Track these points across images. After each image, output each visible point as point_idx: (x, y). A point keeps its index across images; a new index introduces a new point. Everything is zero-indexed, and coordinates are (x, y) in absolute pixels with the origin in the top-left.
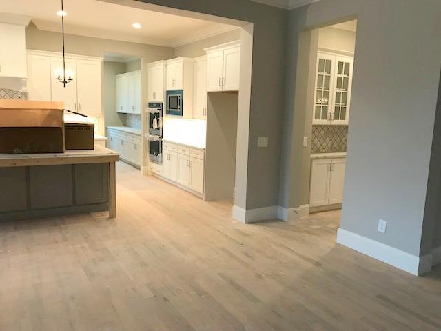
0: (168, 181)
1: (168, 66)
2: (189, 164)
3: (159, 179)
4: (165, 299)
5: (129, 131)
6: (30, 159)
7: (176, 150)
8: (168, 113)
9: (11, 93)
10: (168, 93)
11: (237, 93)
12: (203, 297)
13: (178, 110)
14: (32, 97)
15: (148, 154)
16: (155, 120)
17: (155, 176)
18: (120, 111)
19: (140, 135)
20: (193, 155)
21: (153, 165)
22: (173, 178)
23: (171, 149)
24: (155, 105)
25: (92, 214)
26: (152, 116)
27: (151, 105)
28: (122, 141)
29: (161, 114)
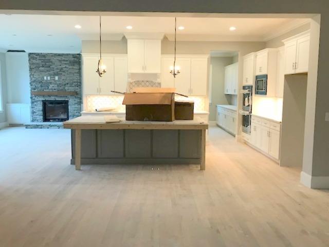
0: (254, 147)
1: (258, 57)
2: (269, 134)
3: (248, 146)
4: (218, 231)
5: (231, 108)
6: (152, 124)
7: (260, 123)
8: (257, 93)
9: (152, 84)
10: (257, 77)
11: (306, 74)
12: (247, 236)
13: (263, 91)
14: (163, 86)
15: (241, 126)
16: (246, 99)
17: (246, 143)
18: (226, 93)
19: (236, 111)
20: (272, 127)
21: (244, 134)
22: (258, 146)
23: (257, 122)
24: (247, 88)
25: (190, 165)
26: (245, 96)
27: (244, 88)
28: (225, 116)
29: (250, 94)
